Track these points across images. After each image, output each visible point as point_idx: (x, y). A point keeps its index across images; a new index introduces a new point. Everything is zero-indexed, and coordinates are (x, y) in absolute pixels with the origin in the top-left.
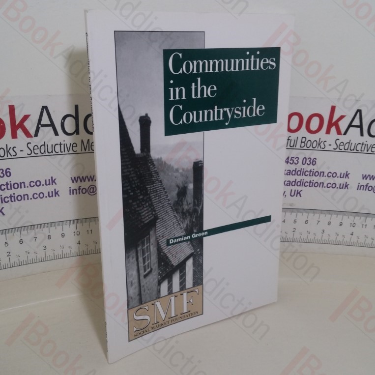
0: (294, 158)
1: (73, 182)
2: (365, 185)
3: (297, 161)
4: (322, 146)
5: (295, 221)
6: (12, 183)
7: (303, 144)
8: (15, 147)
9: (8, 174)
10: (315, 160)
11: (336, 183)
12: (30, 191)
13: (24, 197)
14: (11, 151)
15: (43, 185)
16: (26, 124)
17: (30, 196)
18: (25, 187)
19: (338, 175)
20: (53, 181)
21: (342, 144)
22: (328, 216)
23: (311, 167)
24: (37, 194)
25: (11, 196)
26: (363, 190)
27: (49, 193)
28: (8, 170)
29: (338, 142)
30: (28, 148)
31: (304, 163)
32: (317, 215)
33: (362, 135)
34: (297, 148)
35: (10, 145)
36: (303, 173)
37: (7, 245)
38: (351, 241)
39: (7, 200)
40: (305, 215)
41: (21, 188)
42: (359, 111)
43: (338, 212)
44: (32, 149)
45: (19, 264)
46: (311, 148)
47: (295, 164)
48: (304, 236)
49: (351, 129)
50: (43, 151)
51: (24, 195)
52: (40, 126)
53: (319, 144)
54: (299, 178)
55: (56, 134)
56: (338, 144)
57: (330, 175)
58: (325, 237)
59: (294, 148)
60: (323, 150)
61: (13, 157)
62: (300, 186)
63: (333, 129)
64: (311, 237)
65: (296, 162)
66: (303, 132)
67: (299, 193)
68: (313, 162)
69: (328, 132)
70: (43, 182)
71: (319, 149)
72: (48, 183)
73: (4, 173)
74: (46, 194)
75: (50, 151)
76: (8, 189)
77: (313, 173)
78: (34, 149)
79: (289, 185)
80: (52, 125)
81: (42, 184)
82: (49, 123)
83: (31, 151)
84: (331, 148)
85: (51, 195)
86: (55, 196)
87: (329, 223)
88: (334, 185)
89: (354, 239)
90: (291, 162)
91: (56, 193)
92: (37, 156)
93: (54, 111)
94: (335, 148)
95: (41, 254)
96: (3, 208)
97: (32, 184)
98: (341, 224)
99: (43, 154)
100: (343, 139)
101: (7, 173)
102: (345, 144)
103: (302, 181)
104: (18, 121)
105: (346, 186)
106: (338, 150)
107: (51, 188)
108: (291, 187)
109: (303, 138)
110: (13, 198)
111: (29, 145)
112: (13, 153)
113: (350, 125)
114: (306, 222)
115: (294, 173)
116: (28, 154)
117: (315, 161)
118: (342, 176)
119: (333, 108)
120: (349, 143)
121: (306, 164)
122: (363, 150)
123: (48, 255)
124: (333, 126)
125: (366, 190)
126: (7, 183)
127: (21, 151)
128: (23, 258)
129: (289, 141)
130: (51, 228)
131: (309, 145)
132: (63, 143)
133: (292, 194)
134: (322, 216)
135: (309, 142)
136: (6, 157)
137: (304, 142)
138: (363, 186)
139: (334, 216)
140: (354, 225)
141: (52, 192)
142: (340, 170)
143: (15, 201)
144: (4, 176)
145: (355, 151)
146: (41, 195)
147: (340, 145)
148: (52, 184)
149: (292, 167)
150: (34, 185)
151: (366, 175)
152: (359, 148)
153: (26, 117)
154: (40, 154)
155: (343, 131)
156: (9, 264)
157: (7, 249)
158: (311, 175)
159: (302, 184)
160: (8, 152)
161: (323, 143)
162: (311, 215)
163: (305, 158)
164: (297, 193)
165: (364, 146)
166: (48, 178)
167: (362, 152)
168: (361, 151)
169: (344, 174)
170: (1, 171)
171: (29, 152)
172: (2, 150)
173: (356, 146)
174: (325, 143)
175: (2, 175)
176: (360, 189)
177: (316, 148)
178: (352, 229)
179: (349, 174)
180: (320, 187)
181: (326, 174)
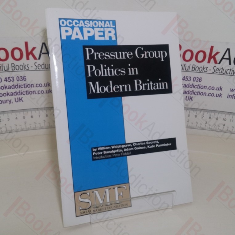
0: (188, 77)
2: (232, 95)
3: (190, 79)
5: (189, 115)
6: (27, 85)
7: (193, 69)
8: (28, 65)
9: (25, 79)
11: (214, 94)
14: (26, 67)
17: (37, 92)
19: (215, 88)
21: (218, 69)
22: (209, 113)
23: (198, 83)
24: (40, 91)
25: (26, 92)
26: (231, 98)
28: (25, 77)
29: (215, 68)
32: (202, 112)
33: (230, 64)
34: (189, 71)
35: (26, 64)
36: (193, 86)
38: (224, 129)
39: (24, 93)
40: (195, 112)
42: (228, 50)
43: (215, 111)
45: (31, 129)
46: (198, 71)
47: (189, 81)
49: (224, 60)
51: (33, 91)
52: (41, 53)
53: (204, 69)
54: (191, 89)
56: (215, 70)
57: (210, 88)
58: (207, 126)
59: (188, 71)
60: (206, 72)
61: (27, 70)
62: (192, 94)
63: (212, 60)
64: (199, 125)
67: (191, 99)
68: (200, 80)
69: (209, 62)
71: (203, 72)
72: (46, 85)
73: (23, 78)
74: (45, 92)
75: (47, 68)
76: (25, 87)
77: (199, 87)
78: (38, 66)
80: (48, 53)
81: (43, 86)
82: (46, 52)
84: (211, 72)
86: (50, 93)
87: (210, 118)
90: (186, 79)
91: (50, 91)
92: (40, 70)
94: (214, 71)
96: (22, 97)
98: (217, 119)
99: (43, 69)
100: (218, 66)
101: (24, 78)
102: (219, 69)
103: (193, 91)
104: (30, 50)
105: (220, 95)
106: (215, 73)
108: (186, 95)
109: (195, 65)
111: (36, 64)
112: (27, 68)
113: (223, 58)
114: (196, 116)
115: (188, 86)
118: (218, 89)
119: (212, 48)
120: (222, 69)
121: (195, 81)
122: (231, 73)
123: (46, 125)
124: (211, 58)
125: (233, 98)
126: (24, 84)
127: (31, 67)
128: (33, 126)
129: (185, 67)
130: (48, 111)
131: (197, 70)
133: (187, 99)
134: (206, 113)
135: (197, 68)
136: (23, 70)
137: (194, 68)
138: (231, 96)
139: (213, 114)
140: (225, 120)
141: (48, 91)
142: (217, 86)
143: (28, 94)
144: (22, 80)
145: (226, 74)
146: (42, 92)
147: (216, 70)
148: (48, 86)
149: (187, 83)
150: (38, 86)
151: (232, 89)
152: (228, 72)
153: (34, 49)
155: (218, 62)
156: (26, 129)
157: (25, 120)
159: (193, 93)
160: (25, 67)
161: (205, 68)
162: (198, 112)
163: (195, 77)
164: (190, 99)
165: (231, 71)
166: (46, 83)
167: (230, 75)
169: (219, 88)
170: (21, 77)
171: (36, 68)
172: (21, 66)
173: (226, 71)
174: (207, 68)
175: (21, 80)
176: (229, 98)
177: (202, 72)
178: (224, 122)
179: (222, 88)
180: (204, 95)
181: (207, 88)
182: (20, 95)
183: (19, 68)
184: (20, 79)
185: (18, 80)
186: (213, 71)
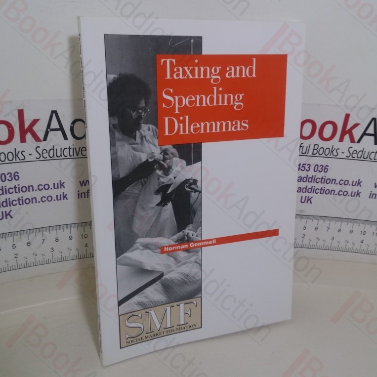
0: (305, 164)
1: (82, 186)
3: (309, 167)
4: (335, 153)
5: (305, 227)
6: (21, 187)
7: (315, 151)
8: (24, 151)
9: (17, 178)
10: (327, 167)
11: (348, 191)
12: (38, 195)
13: (33, 200)
14: (20, 155)
15: (51, 189)
16: (35, 128)
17: (39, 199)
18: (33, 190)
19: (350, 183)
20: (61, 185)
21: (355, 152)
22: (339, 223)
23: (322, 174)
24: (45, 197)
25: (19, 200)
26: (375, 198)
27: (57, 196)
28: (16, 174)
29: (352, 151)
30: (37, 152)
31: (316, 170)
32: (327, 222)
33: (376, 143)
34: (309, 155)
35: (19, 149)
36: (313, 179)
37: (14, 247)
38: (361, 248)
39: (15, 203)
40: (315, 221)
41: (29, 191)
42: (374, 120)
43: (349, 220)
44: (41, 153)
45: (27, 266)
46: (323, 155)
47: (307, 171)
48: (313, 242)
49: (365, 137)
50: (51, 155)
51: (32, 199)
52: (49, 130)
53: (332, 152)
54: (309, 185)
55: (65, 138)
56: (351, 153)
57: (342, 182)
58: (335, 244)
59: (306, 154)
60: (336, 157)
61: (21, 161)
62: (311, 192)
63: (347, 137)
64: (321, 243)
65: (308, 169)
66: (316, 138)
67: (309, 200)
68: (325, 169)
69: (341, 140)
70: (51, 186)
71: (332, 156)
72: (56, 187)
73: (13, 176)
74: (54, 198)
75: (59, 155)
76: (16, 192)
77: (324, 180)
78: (42, 153)
79: (300, 192)
80: (61, 129)
81: (50, 187)
82: (58, 127)
83: (40, 154)
84: (344, 156)
85: (59, 198)
86: (64, 199)
87: (340, 230)
88: (345, 193)
89: (364, 247)
90: (303, 169)
91: (65, 197)
92: (45, 159)
93: (63, 116)
95: (48, 256)
96: (11, 211)
97: (41, 187)
98: (351, 232)
99: (52, 158)
100: (357, 147)
101: (15, 176)
102: (358, 152)
103: (313, 188)
104: (27, 124)
105: (358, 194)
106: (351, 158)
107: (59, 192)
108: (301, 194)
109: (315, 145)
110: (21, 201)
111: (38, 149)
112: (21, 157)
113: (364, 134)
114: (316, 228)
115: (305, 180)
116: (37, 158)
117: (327, 169)
118: (354, 184)
119: (347, 116)
120: (362, 151)
121: (318, 171)
123: (55, 257)
124: (346, 134)
126: (15, 186)
127: (30, 155)
128: (31, 260)
129: (302, 148)
130: (58, 231)
131: (321, 153)
132: (72, 147)
133: (303, 201)
134: (333, 223)
135: (322, 150)
136: (14, 161)
137: (316, 149)
138: (376, 194)
139: (344, 224)
140: (364, 233)
141: (60, 195)
142: (352, 178)
143: (23, 204)
144: (12, 179)
145: (368, 159)
146: (49, 199)
147: (353, 153)
148: (61, 188)
149: (303, 174)
150: (42, 189)
152: (372, 156)
153: (35, 122)
154: (49, 158)
155: (356, 139)
156: (16, 266)
157: (15, 251)
158: (323, 182)
159: (313, 190)
160: (17, 155)
161: (335, 150)
162: (321, 222)
163: (317, 165)
166: (57, 181)
167: (375, 161)
168: (375, 159)
169: (356, 182)
170: (9, 175)
171: (38, 156)
172: (10, 154)
173: (369, 154)
174: (338, 150)
175: (10, 179)
176: (372, 198)
177: (328, 156)
178: (362, 237)
179: (361, 182)
180: (331, 194)
181: (337, 181)
182: (7, 206)
183: (5, 159)
184: (8, 177)
185: (3, 179)
186: (348, 155)
